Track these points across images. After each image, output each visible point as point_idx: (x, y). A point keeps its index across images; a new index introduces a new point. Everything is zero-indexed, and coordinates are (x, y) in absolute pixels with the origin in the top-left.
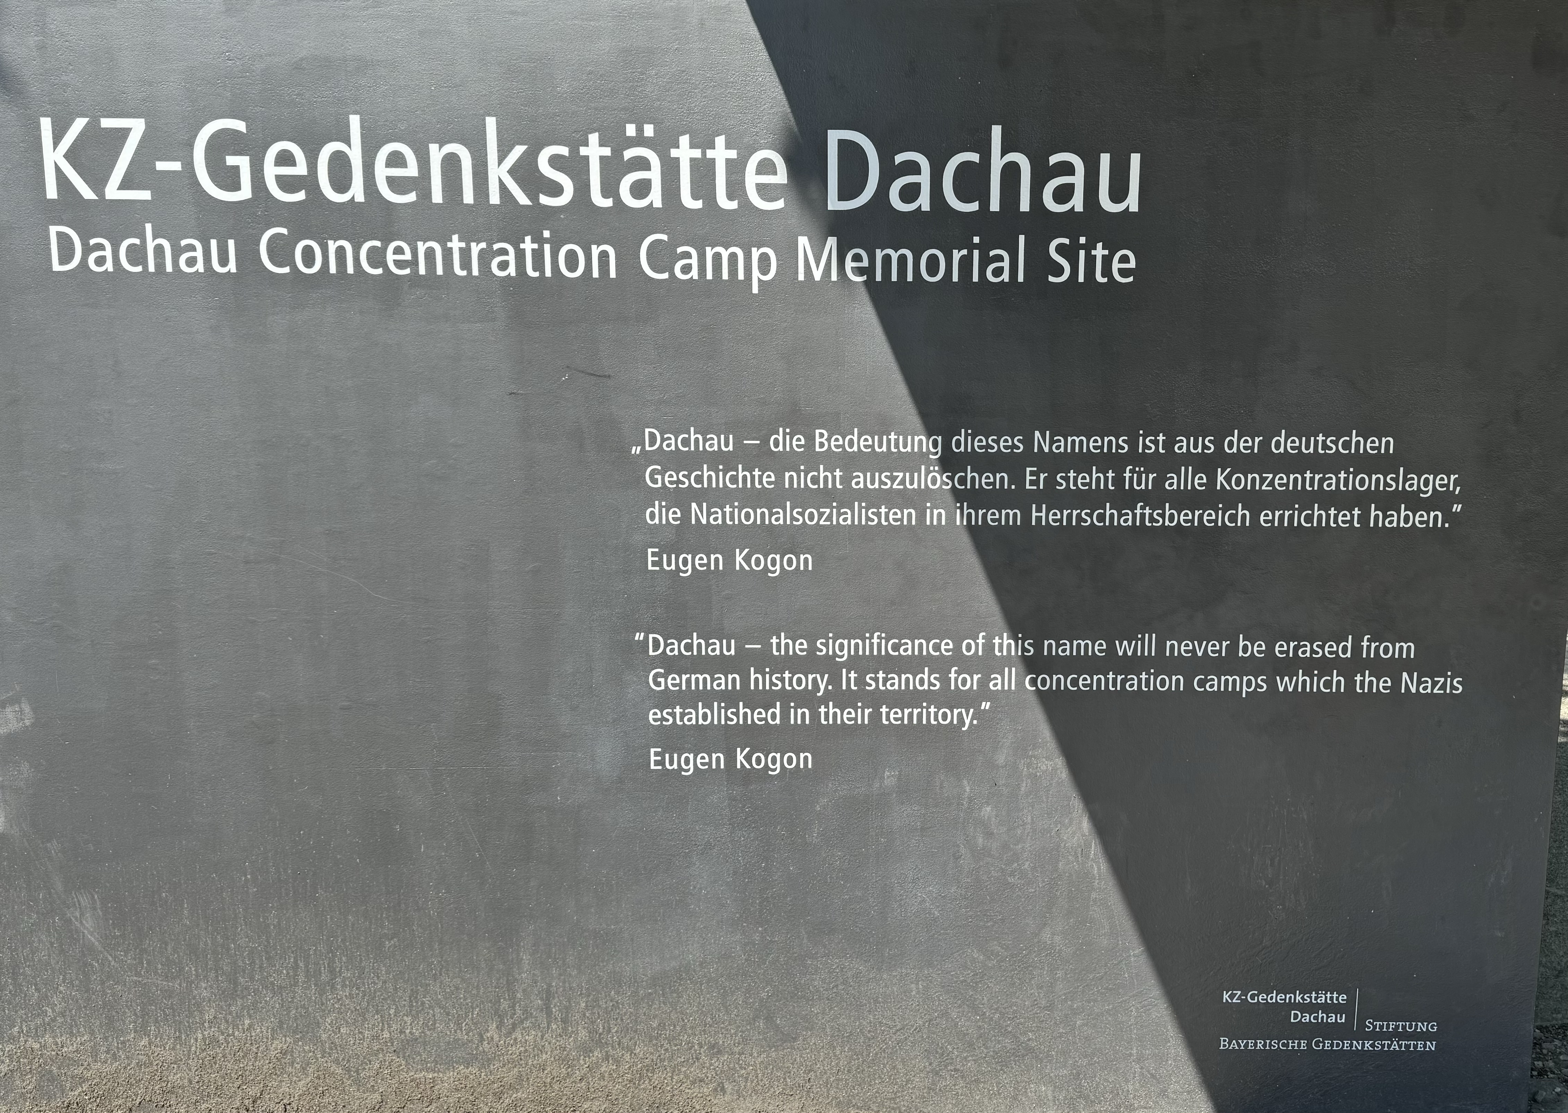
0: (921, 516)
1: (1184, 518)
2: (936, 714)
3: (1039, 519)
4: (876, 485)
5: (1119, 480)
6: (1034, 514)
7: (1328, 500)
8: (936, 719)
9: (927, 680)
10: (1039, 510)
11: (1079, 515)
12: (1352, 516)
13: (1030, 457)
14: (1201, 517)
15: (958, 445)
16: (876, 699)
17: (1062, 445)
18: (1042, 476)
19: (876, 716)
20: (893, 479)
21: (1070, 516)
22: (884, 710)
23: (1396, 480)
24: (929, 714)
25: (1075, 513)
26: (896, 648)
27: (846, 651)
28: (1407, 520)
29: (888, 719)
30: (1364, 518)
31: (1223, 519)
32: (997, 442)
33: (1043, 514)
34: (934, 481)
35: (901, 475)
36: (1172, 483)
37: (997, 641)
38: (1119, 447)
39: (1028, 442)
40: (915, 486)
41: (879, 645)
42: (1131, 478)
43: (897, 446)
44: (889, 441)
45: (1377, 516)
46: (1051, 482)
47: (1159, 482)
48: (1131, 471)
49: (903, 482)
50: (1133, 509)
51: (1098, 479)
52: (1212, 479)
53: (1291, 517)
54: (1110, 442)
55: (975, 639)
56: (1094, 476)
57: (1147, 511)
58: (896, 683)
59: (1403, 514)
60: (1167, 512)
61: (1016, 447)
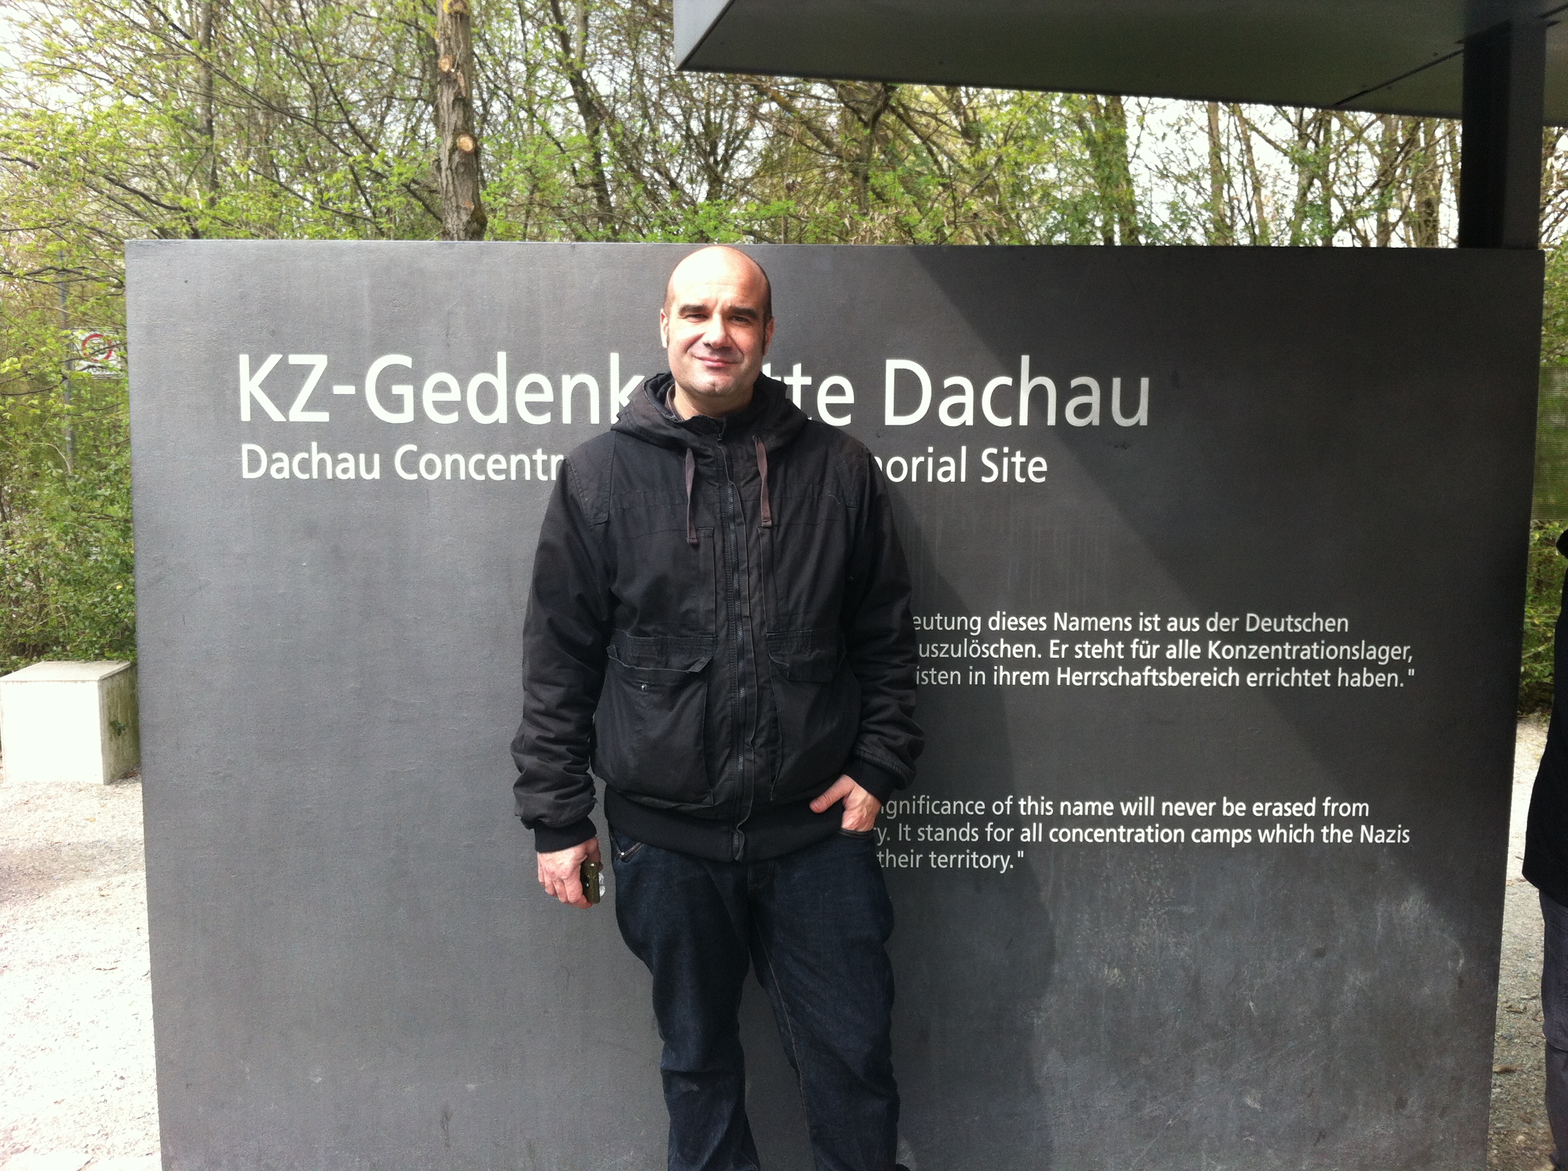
0: (965, 678)
1: (1184, 679)
2: (978, 860)
3: (1064, 680)
4: (927, 654)
5: (1127, 651)
6: (1060, 676)
7: (1301, 665)
8: (978, 863)
9: (970, 833)
10: (1064, 672)
11: (1098, 677)
12: (1323, 677)
13: (1050, 633)
14: (1198, 678)
15: (994, 623)
16: (927, 847)
17: (1077, 625)
18: (1064, 647)
19: (925, 861)
20: (940, 649)
21: (1090, 677)
22: (932, 856)
23: (1359, 650)
24: (971, 859)
25: (1095, 674)
26: (938, 807)
27: (895, 811)
28: (1368, 680)
29: (936, 863)
30: (1333, 679)
31: (1217, 679)
32: (1025, 621)
33: (1068, 676)
34: (975, 650)
35: (947, 646)
36: (1172, 653)
37: (1022, 803)
38: (1125, 626)
39: (1050, 622)
40: (959, 655)
41: (924, 806)
42: (1138, 650)
43: (942, 625)
44: (935, 621)
45: (1344, 678)
46: (1071, 652)
47: (1161, 652)
48: (1138, 643)
49: (948, 652)
50: (1141, 670)
51: (1109, 650)
52: (1205, 650)
53: (1273, 678)
54: (1117, 622)
55: (1004, 800)
56: (1106, 647)
57: (1154, 673)
58: (941, 835)
59: (1365, 676)
60: (1170, 675)
61: (1040, 625)
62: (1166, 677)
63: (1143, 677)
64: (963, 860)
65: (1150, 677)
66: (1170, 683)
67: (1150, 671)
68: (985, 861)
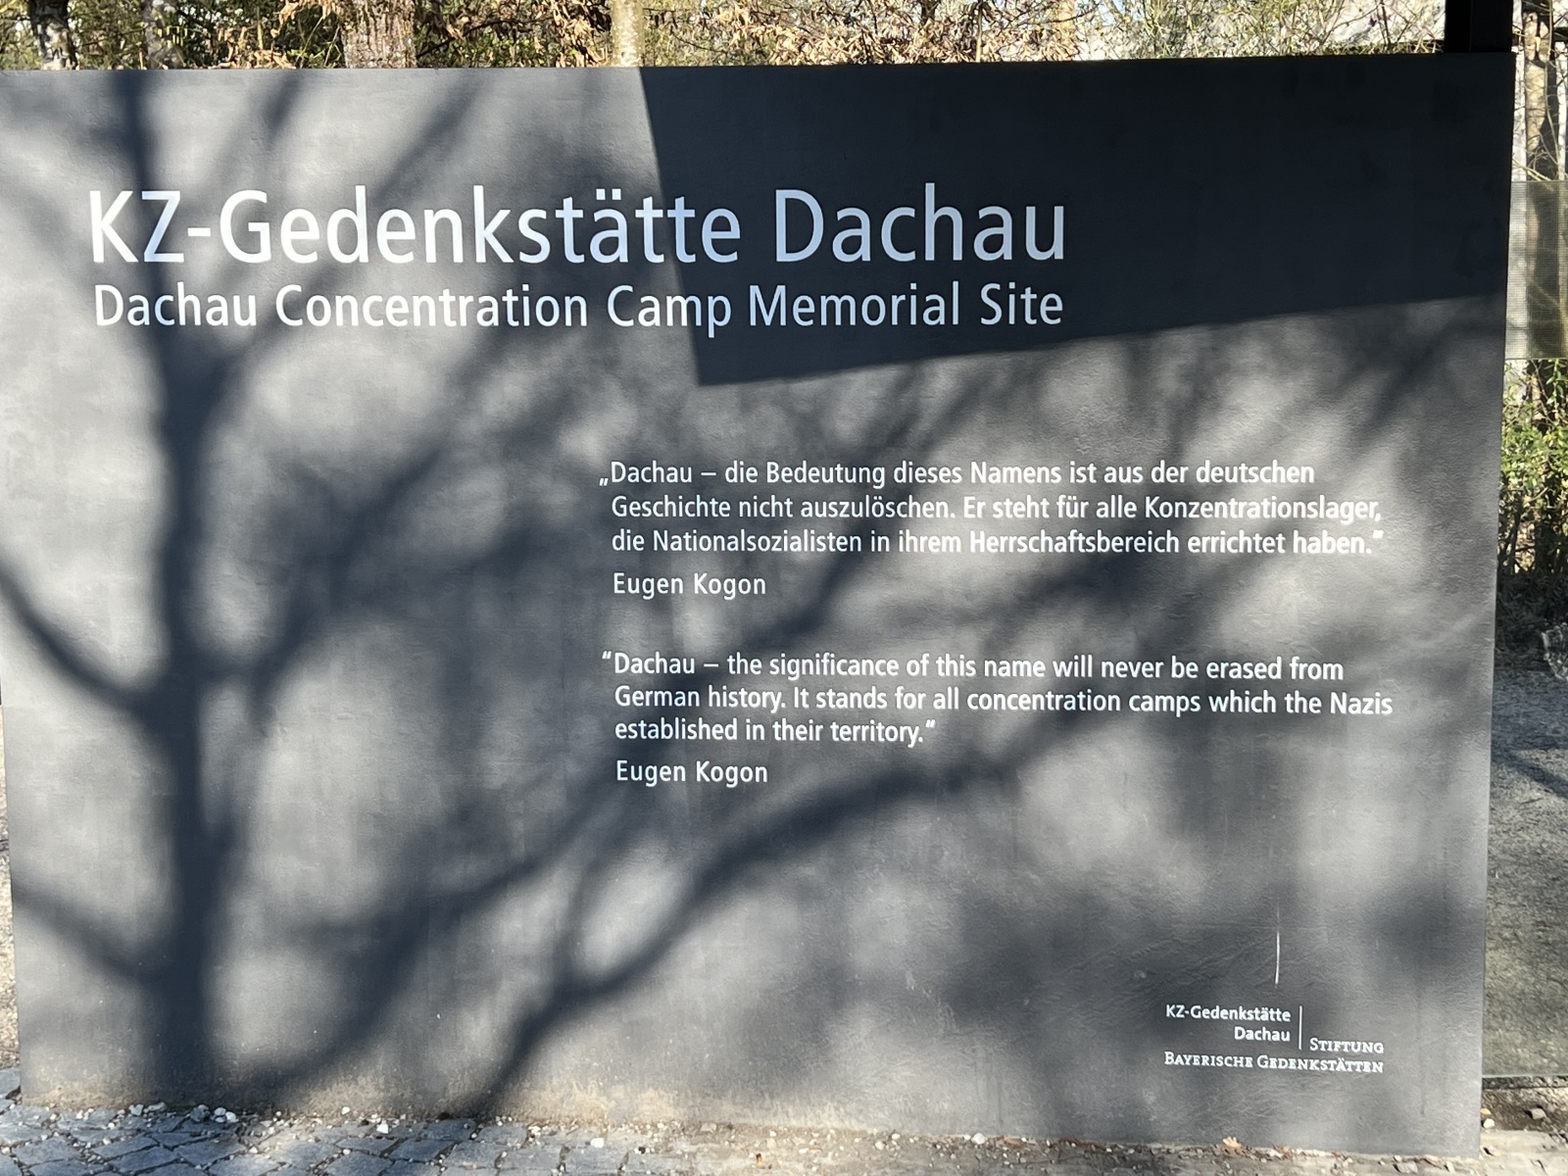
0: (866, 543)
1: (1115, 544)
2: (884, 732)
3: (978, 546)
4: (824, 514)
5: (1053, 509)
6: (973, 541)
8: (883, 735)
9: (875, 699)
10: (978, 537)
11: (1016, 542)
12: (1276, 542)
13: (967, 487)
14: (1132, 543)
15: (900, 475)
16: (826, 719)
17: (998, 476)
18: (980, 505)
19: (826, 733)
20: (840, 508)
21: (1007, 543)
22: (834, 727)
23: (1317, 508)
24: (876, 731)
25: (1012, 539)
26: (845, 668)
27: (797, 671)
28: (1329, 545)
29: (838, 736)
30: (1288, 543)
31: (1153, 545)
32: (937, 473)
33: (982, 541)
34: (878, 509)
35: (847, 504)
36: (1104, 511)
37: (940, 662)
38: (1052, 477)
39: (966, 472)
40: (861, 514)
41: (829, 665)
42: (1065, 507)
43: (843, 477)
44: (835, 472)
45: (1300, 542)
46: (988, 510)
47: (1091, 510)
48: (1066, 500)
50: (1066, 536)
51: (1033, 508)
52: (1141, 507)
53: (1218, 544)
54: (1044, 473)
55: (919, 659)
56: (1030, 504)
57: (1081, 538)
58: (844, 702)
59: (1325, 540)
60: (1100, 539)
61: (954, 477)
62: (1095, 542)
63: (1068, 542)
64: (868, 733)
65: (1076, 543)
66: (1100, 549)
67: (1076, 535)
68: (892, 734)
